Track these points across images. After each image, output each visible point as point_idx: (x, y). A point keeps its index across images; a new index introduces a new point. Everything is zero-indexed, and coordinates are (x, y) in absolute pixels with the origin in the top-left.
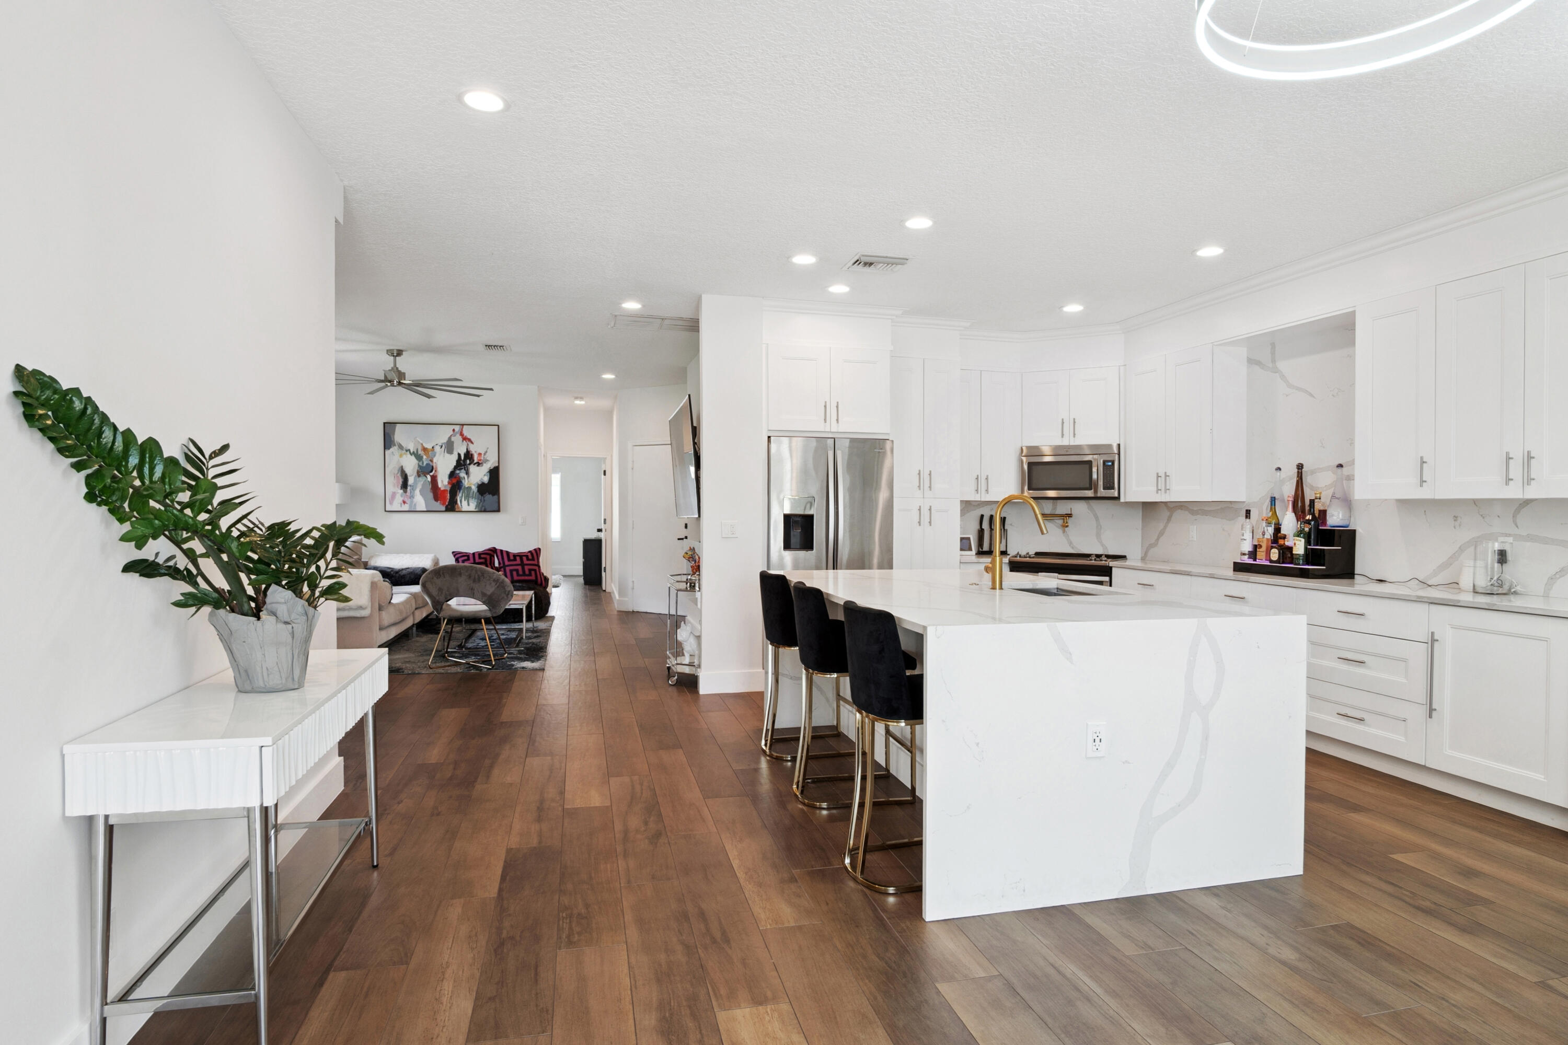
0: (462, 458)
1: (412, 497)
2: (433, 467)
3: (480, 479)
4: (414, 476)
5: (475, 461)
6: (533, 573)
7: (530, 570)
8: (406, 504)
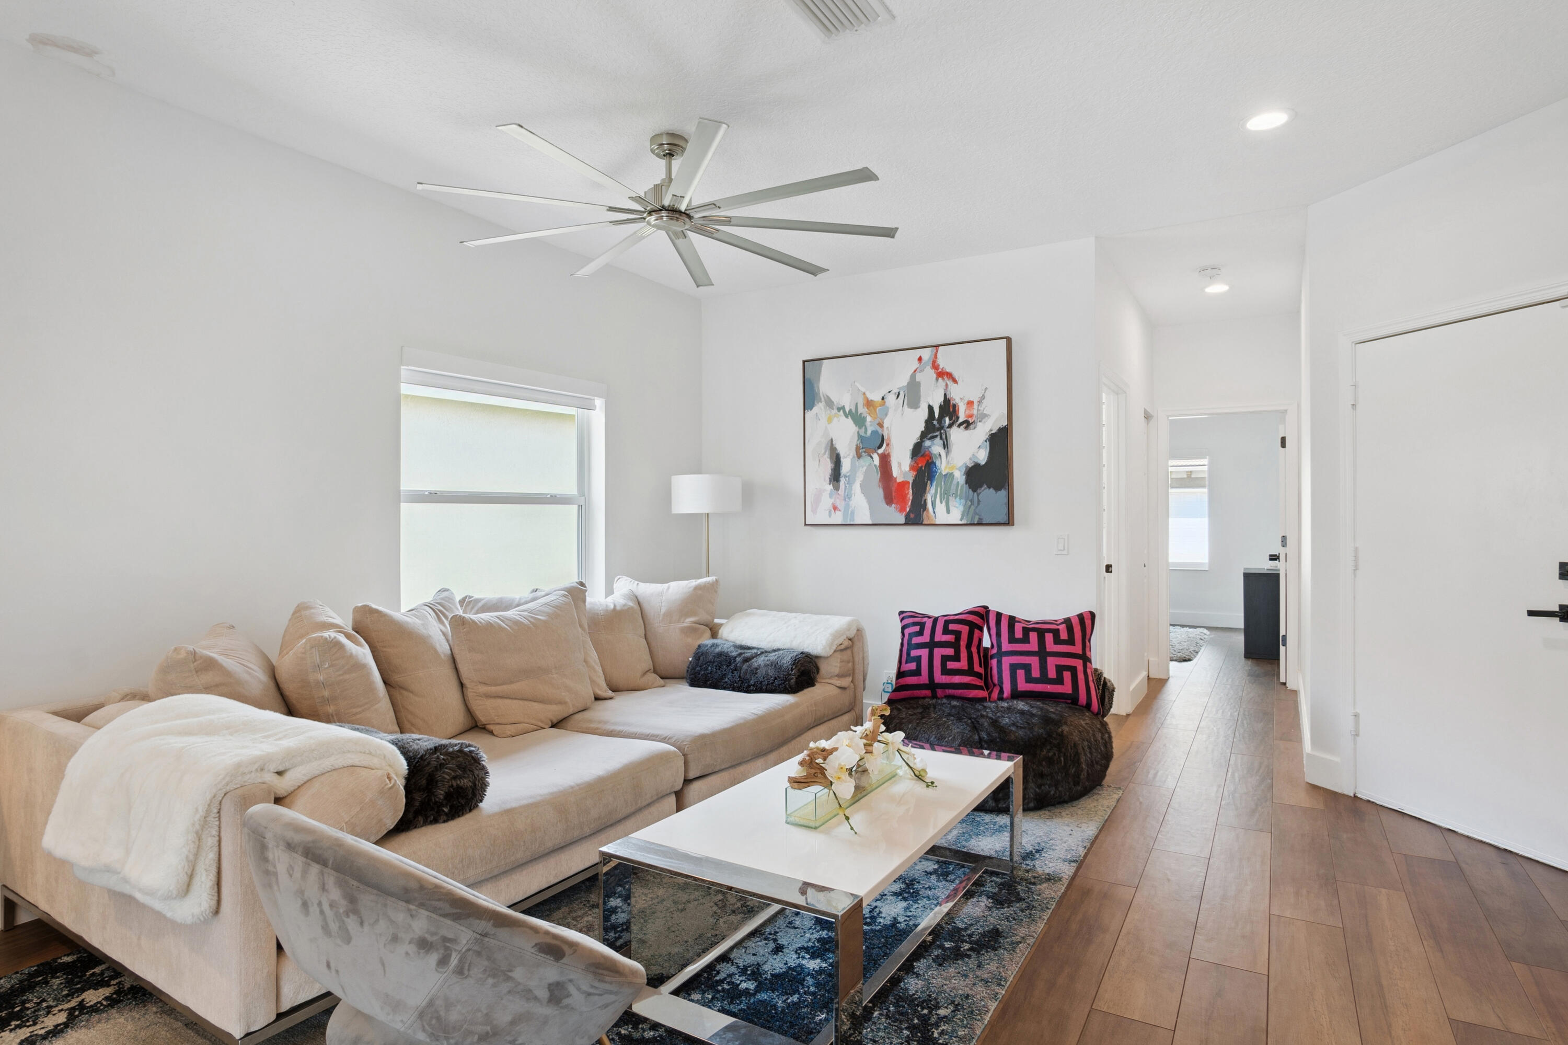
0: (937, 415)
1: (848, 497)
2: (883, 436)
3: (970, 456)
4: (851, 457)
5: (961, 420)
6: (1067, 675)
7: (1060, 669)
8: (837, 512)
